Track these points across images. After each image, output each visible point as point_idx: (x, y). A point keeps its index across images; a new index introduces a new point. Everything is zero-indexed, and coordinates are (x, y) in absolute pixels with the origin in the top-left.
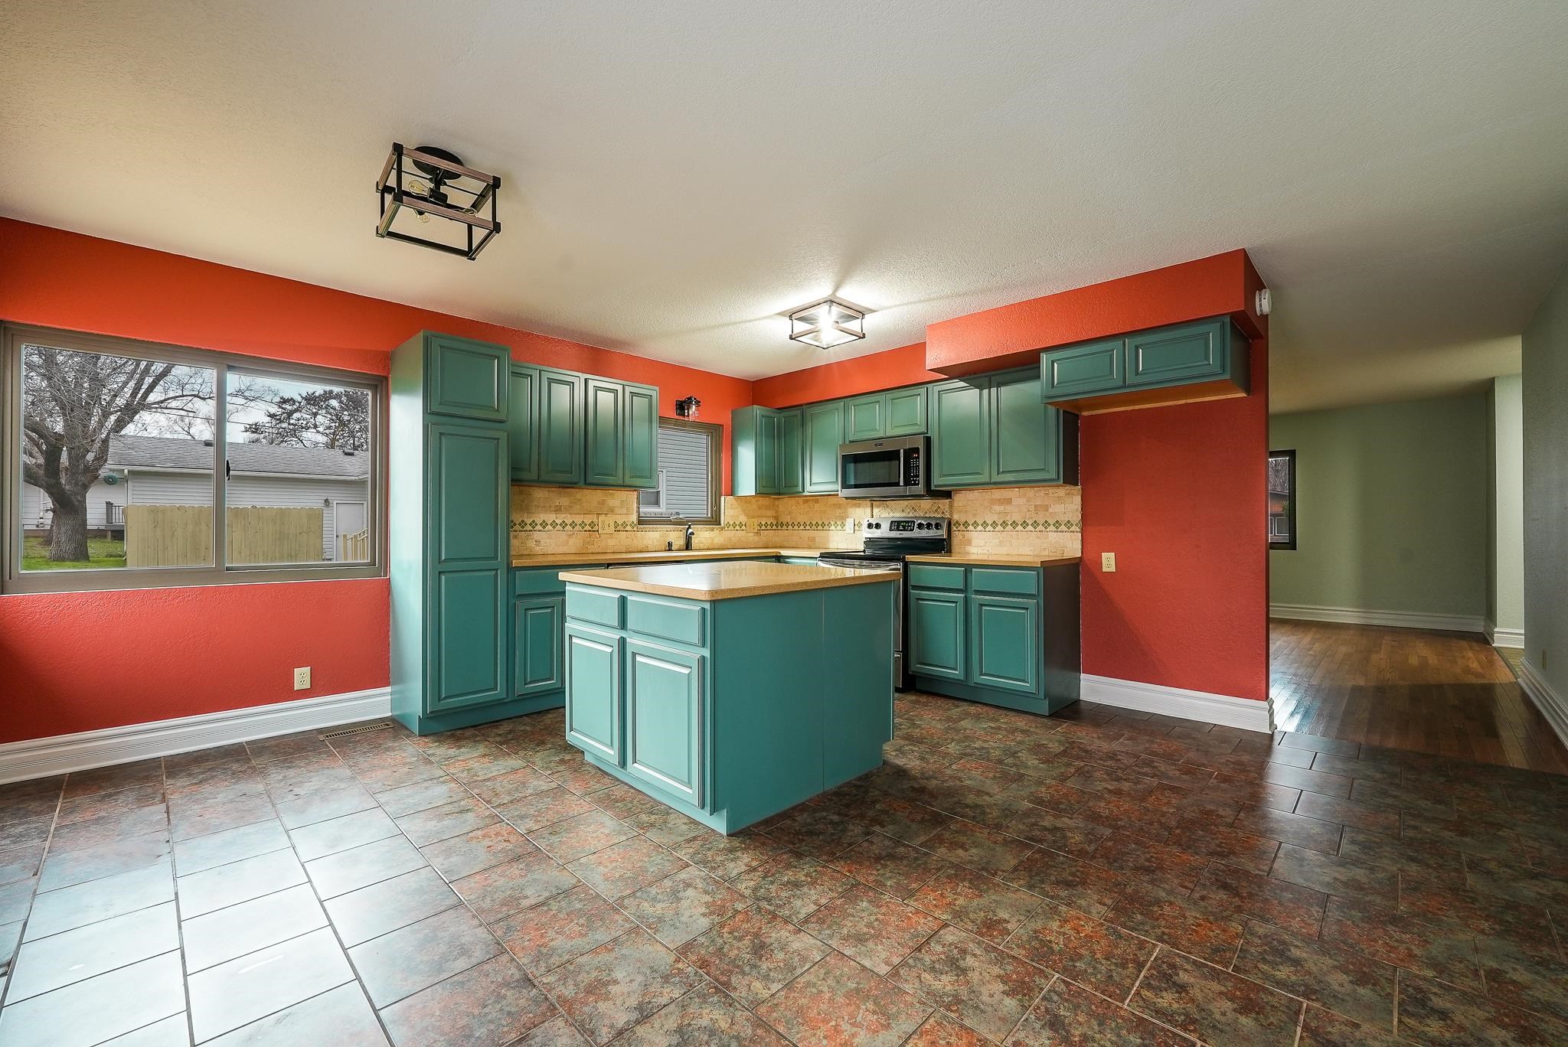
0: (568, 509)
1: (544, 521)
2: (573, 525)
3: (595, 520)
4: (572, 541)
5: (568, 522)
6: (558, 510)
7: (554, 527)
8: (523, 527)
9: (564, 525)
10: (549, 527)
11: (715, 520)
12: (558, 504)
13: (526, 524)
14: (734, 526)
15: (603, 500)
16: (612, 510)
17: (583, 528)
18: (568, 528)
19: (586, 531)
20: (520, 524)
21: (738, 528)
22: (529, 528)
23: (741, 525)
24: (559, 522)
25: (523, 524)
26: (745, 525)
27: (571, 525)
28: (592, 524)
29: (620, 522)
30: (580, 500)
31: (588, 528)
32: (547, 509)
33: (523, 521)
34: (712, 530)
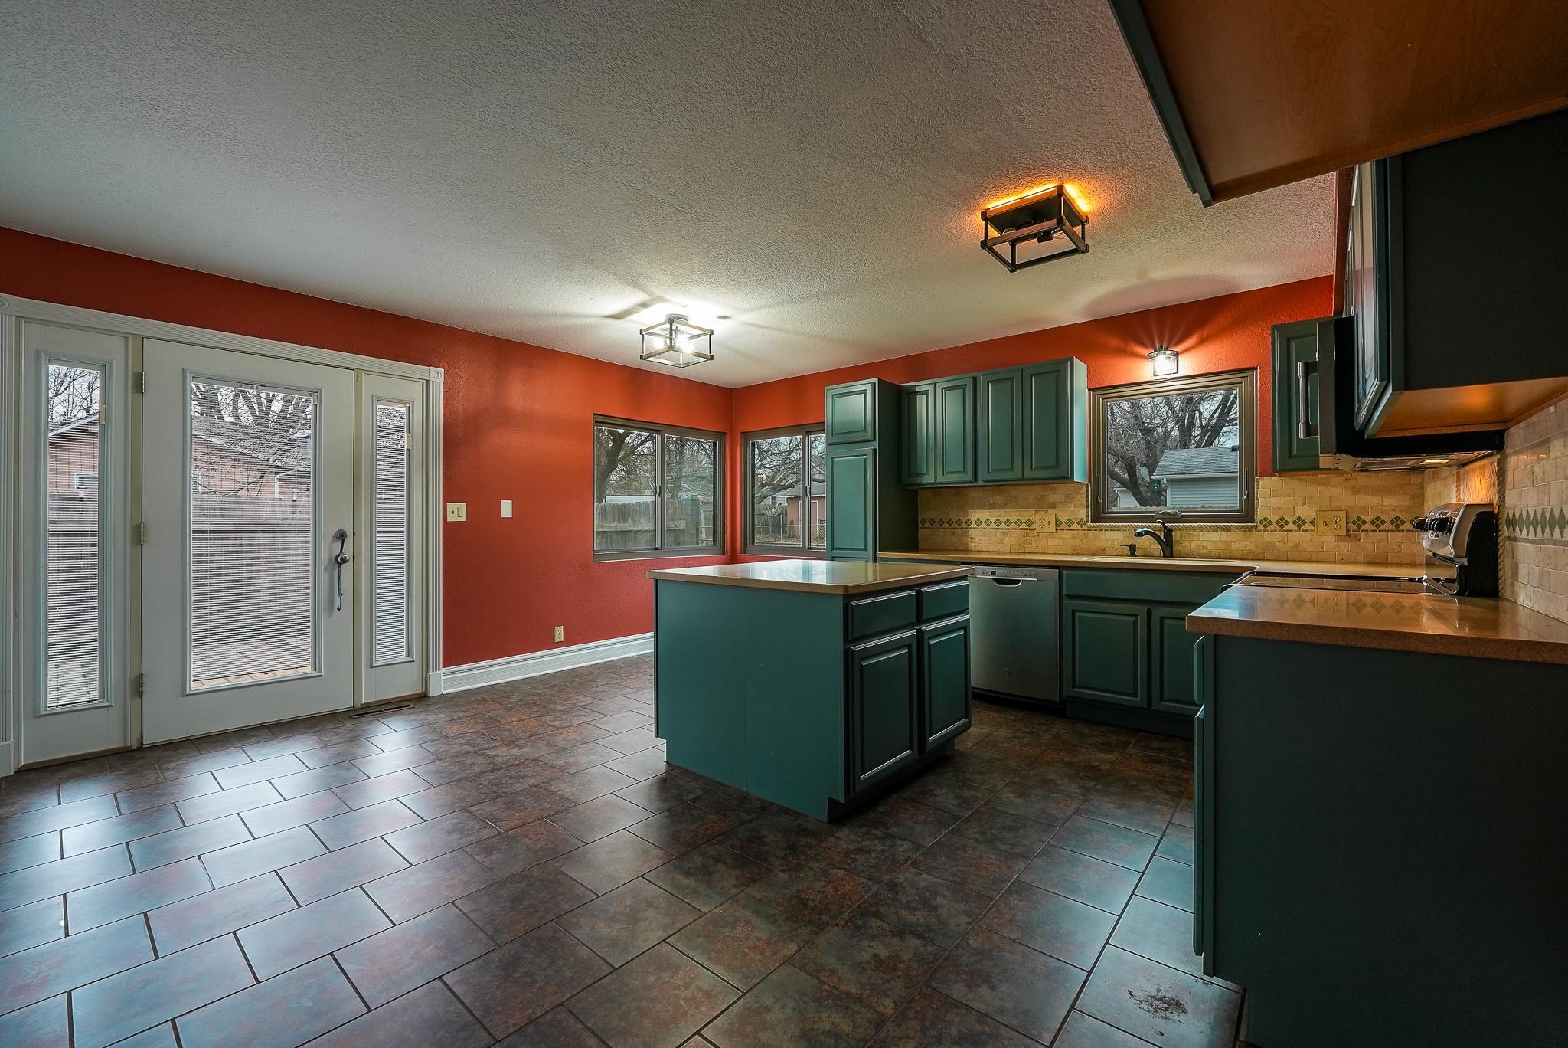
0: (1003, 506)
1: (978, 519)
2: (1008, 523)
3: (1032, 518)
4: (1006, 540)
5: (1003, 519)
6: (993, 507)
7: (988, 525)
8: (959, 525)
9: (998, 522)
10: (983, 525)
11: (1246, 515)
12: (992, 502)
13: (962, 522)
14: (1282, 523)
15: (1042, 496)
16: (1053, 506)
17: (1018, 525)
18: (1003, 525)
19: (1021, 529)
20: (957, 522)
21: (1291, 526)
22: (964, 525)
23: (1299, 522)
24: (993, 520)
25: (960, 522)
26: (1312, 523)
27: (1005, 523)
28: (1029, 522)
29: (1063, 519)
30: (1015, 497)
31: (1024, 526)
32: (983, 507)
33: (959, 520)
34: (1227, 530)
